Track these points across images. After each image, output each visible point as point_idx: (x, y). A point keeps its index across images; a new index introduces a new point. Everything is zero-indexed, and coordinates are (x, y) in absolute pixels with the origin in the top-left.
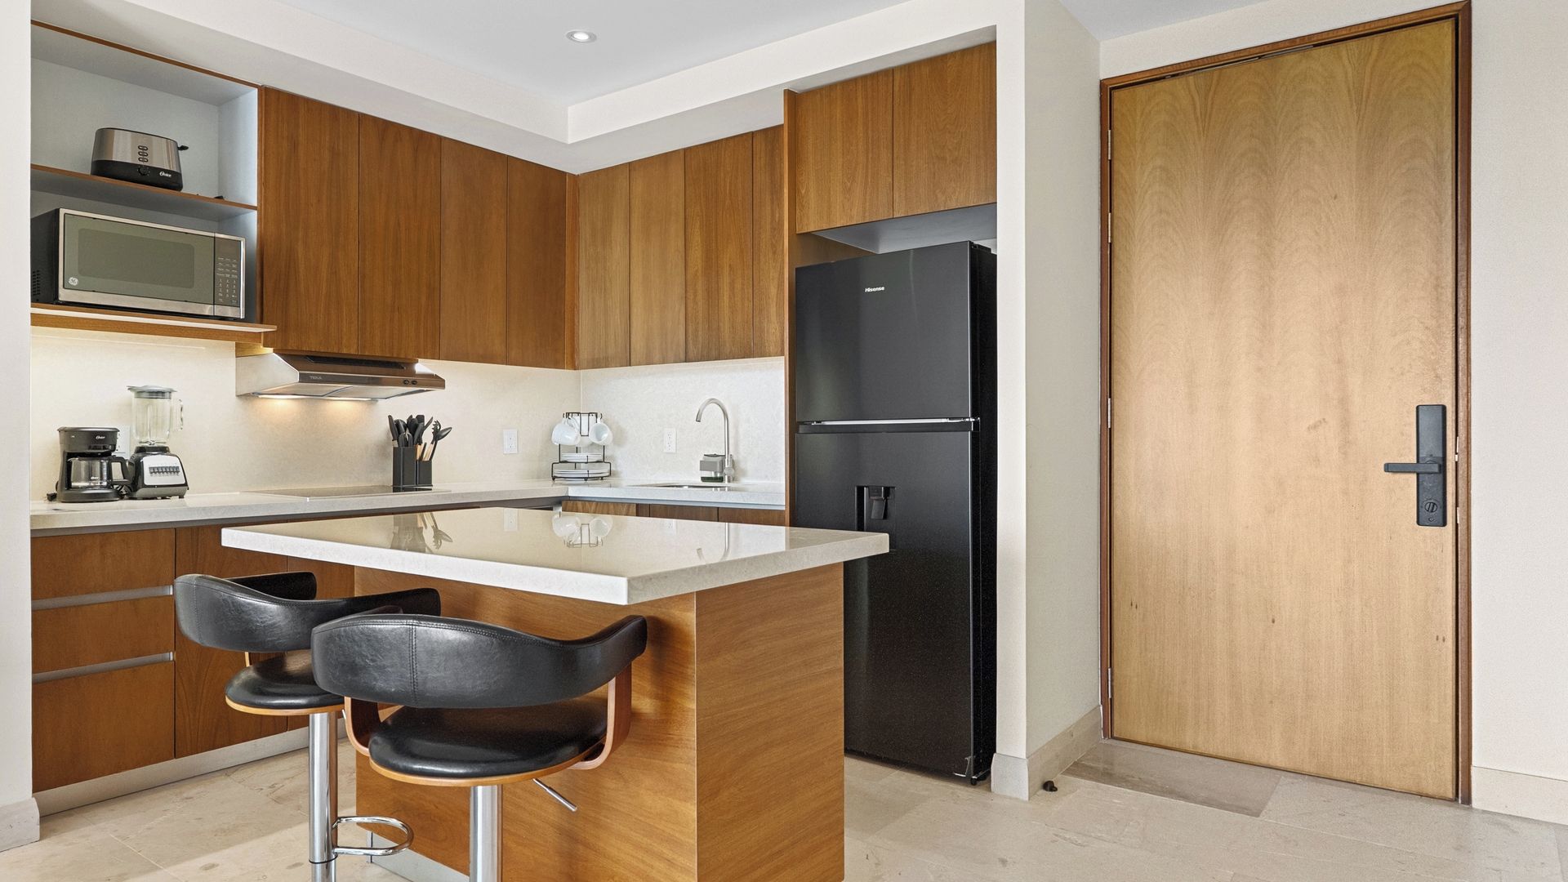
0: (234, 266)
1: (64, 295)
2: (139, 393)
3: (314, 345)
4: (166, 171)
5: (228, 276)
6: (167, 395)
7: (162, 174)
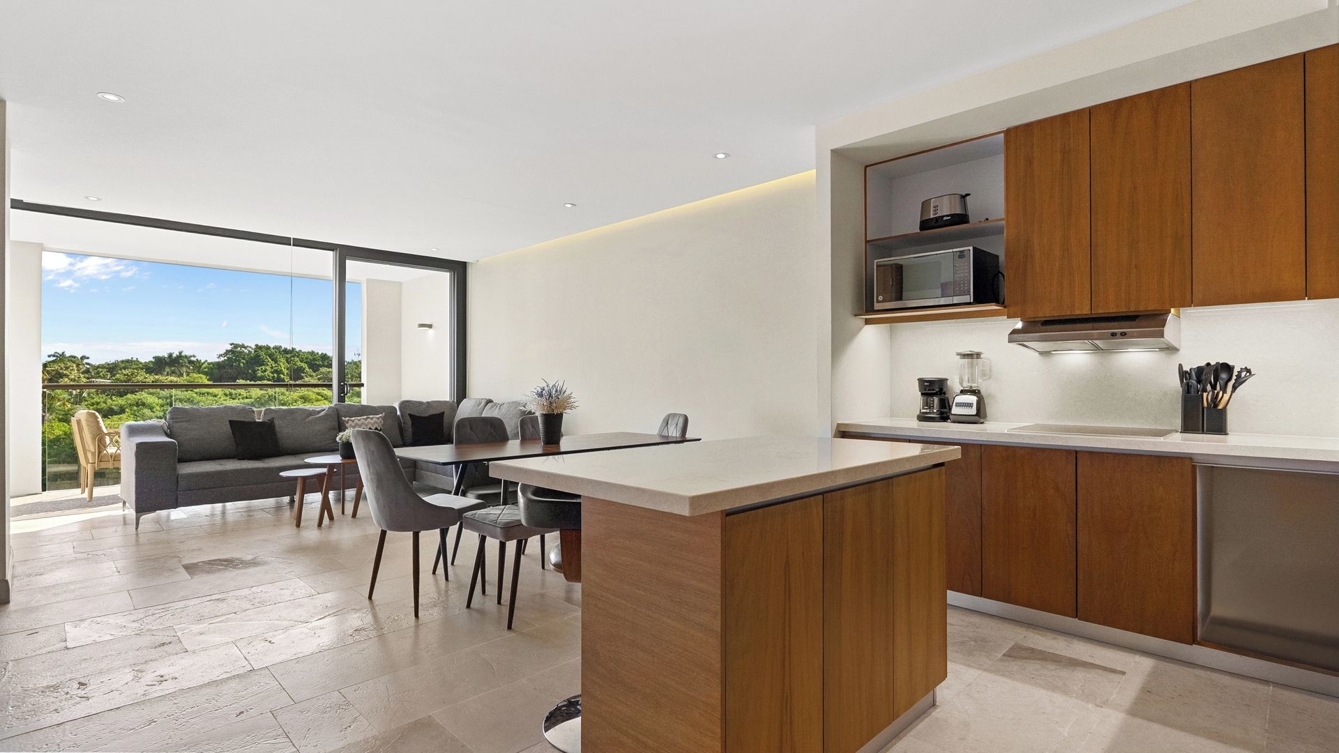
0: (966, 267)
1: (877, 306)
2: (964, 356)
3: (1048, 312)
4: (947, 216)
5: (962, 275)
6: (975, 356)
7: (945, 218)
